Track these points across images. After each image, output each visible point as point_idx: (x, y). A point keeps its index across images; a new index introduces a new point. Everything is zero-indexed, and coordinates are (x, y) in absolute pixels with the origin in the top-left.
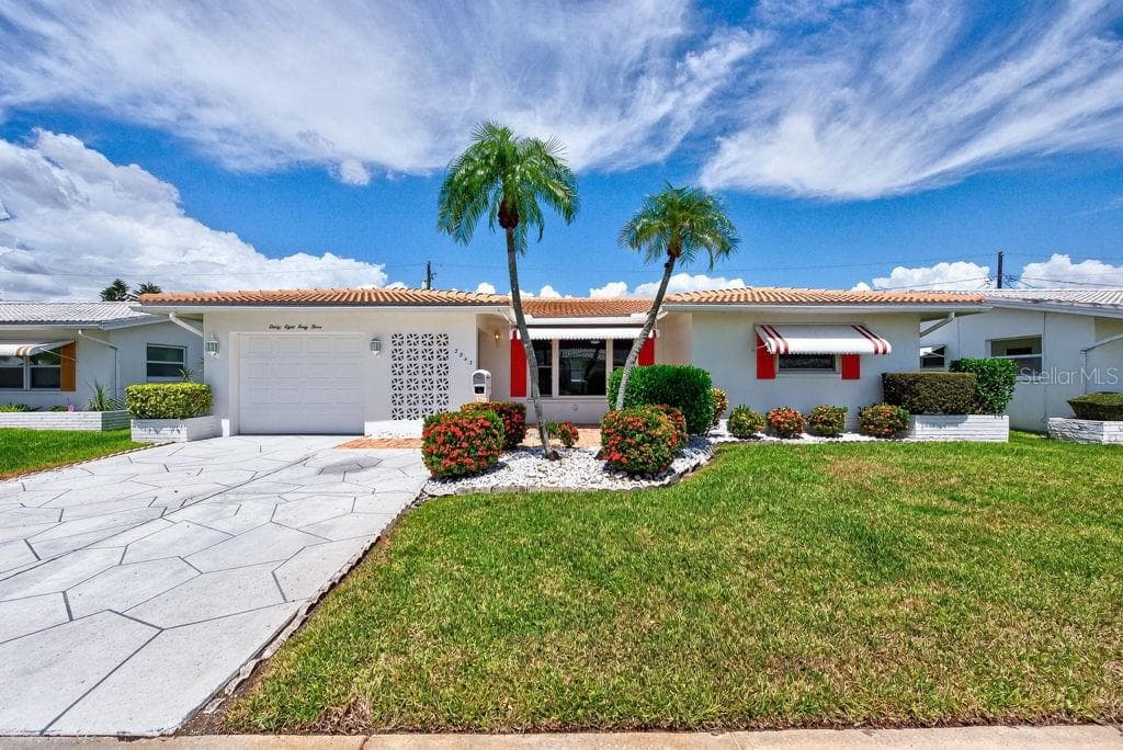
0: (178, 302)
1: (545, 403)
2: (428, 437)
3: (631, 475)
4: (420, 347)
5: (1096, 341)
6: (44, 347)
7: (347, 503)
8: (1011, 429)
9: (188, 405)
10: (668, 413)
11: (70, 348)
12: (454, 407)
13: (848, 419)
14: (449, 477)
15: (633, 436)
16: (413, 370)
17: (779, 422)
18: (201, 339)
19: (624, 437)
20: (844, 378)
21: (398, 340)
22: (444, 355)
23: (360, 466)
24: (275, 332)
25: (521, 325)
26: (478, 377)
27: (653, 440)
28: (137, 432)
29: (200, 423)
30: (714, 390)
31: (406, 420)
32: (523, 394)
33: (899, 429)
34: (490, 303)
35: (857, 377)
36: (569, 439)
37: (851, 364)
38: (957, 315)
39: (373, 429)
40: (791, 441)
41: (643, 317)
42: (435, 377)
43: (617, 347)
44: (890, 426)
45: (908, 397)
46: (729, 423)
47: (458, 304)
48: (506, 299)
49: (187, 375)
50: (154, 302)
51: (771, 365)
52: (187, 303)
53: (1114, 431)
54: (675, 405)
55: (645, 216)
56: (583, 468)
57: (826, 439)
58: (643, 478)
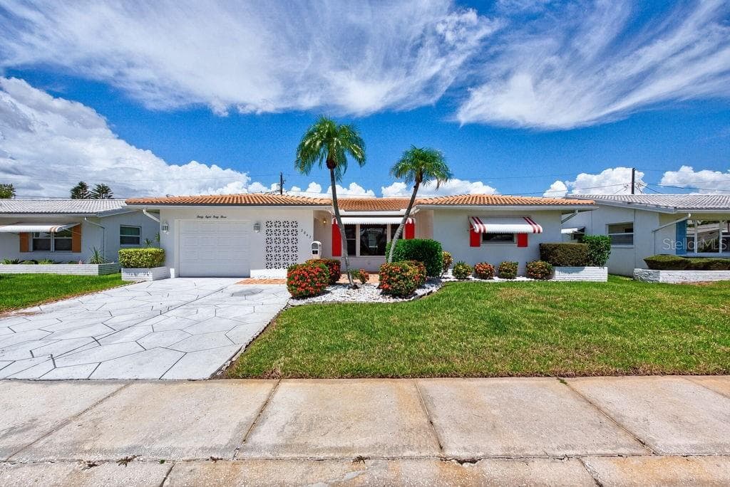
0: (148, 203)
1: (351, 260)
2: (289, 277)
3: (394, 297)
4: (282, 228)
5: (660, 226)
6: (64, 227)
7: (250, 309)
8: (609, 273)
9: (153, 260)
10: (416, 265)
11: (77, 228)
12: (301, 261)
13: (520, 268)
14: (300, 297)
15: (394, 276)
16: (277, 241)
17: (480, 270)
18: (158, 224)
19: (390, 276)
20: (518, 246)
21: (269, 224)
22: (295, 233)
23: (253, 293)
24: (199, 220)
25: (338, 216)
26: (315, 245)
27: (405, 278)
28: (125, 275)
29: (159, 271)
30: (444, 253)
31: (273, 269)
32: (340, 255)
33: (546, 274)
34: (321, 205)
35: (527, 245)
36: (364, 279)
37: (523, 239)
38: (580, 211)
39: (255, 274)
40: (487, 281)
41: (403, 211)
42: (290, 245)
43: (392, 228)
44: (542, 273)
45: (551, 256)
46: (453, 271)
47: (303, 205)
48: (330, 202)
49: (149, 244)
50: (135, 203)
51: (477, 239)
52: (152, 203)
53: (665, 276)
54: (421, 261)
55: (404, 161)
56: (370, 293)
57: (506, 280)
58: (400, 298)
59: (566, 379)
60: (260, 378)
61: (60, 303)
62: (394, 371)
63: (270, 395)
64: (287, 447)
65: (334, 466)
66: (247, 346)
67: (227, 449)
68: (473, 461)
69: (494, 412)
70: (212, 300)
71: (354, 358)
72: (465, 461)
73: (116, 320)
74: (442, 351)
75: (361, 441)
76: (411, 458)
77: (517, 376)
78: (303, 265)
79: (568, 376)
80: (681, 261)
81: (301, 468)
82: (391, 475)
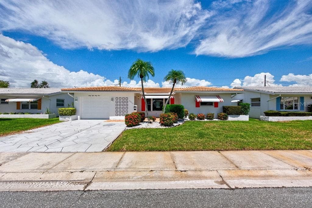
0: (70, 91)
1: (149, 112)
2: (126, 119)
3: (165, 126)
4: (122, 100)
5: (270, 99)
6: (35, 100)
7: (111, 130)
8: (249, 118)
9: (72, 113)
10: (174, 114)
11: (40, 100)
13: (215, 116)
14: (130, 126)
15: (165, 118)
16: (120, 105)
17: (199, 116)
18: (73, 98)
19: (164, 118)
20: (215, 107)
21: (117, 99)
22: (127, 102)
23: (111, 125)
24: (90, 97)
25: (144, 95)
26: (135, 107)
27: (169, 119)
28: (61, 119)
29: (74, 117)
30: (185, 110)
31: (122, 116)
32: (144, 110)
33: (225, 118)
34: (137, 91)
35: (218, 107)
36: (154, 120)
37: (216, 104)
38: (238, 94)
39: (111, 118)
40: (202, 120)
41: (169, 93)
42: (125, 107)
43: (165, 100)
44: (223, 117)
45: (227, 111)
46: (189, 117)
47: (130, 91)
48: (141, 90)
49: (69, 106)
50: (65, 90)
51: (198, 104)
52: (72, 91)
53: (271, 119)
54: (176, 113)
55: (169, 75)
56: (156, 125)
57: (209, 120)
58: (168, 126)
59: (220, 152)
60: (119, 151)
61: (39, 129)
62: (163, 149)
63: (123, 156)
64: (129, 168)
65: (144, 172)
66: (112, 142)
67: (111, 169)
68: (185, 171)
69: (194, 160)
70: (97, 127)
71: (150, 145)
72: (183, 171)
73: (63, 134)
74: (181, 143)
75: (152, 167)
76: (167, 170)
77: (204, 150)
78: (131, 114)
79: (221, 150)
80: (278, 113)
81: (134, 173)
82: (161, 174)
